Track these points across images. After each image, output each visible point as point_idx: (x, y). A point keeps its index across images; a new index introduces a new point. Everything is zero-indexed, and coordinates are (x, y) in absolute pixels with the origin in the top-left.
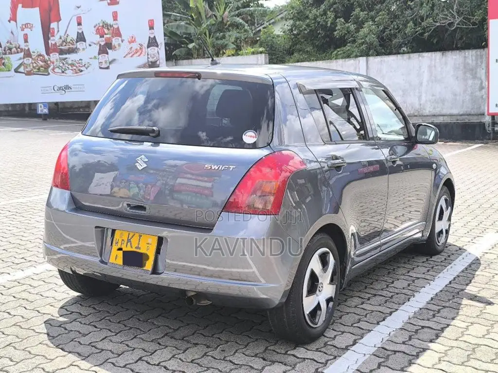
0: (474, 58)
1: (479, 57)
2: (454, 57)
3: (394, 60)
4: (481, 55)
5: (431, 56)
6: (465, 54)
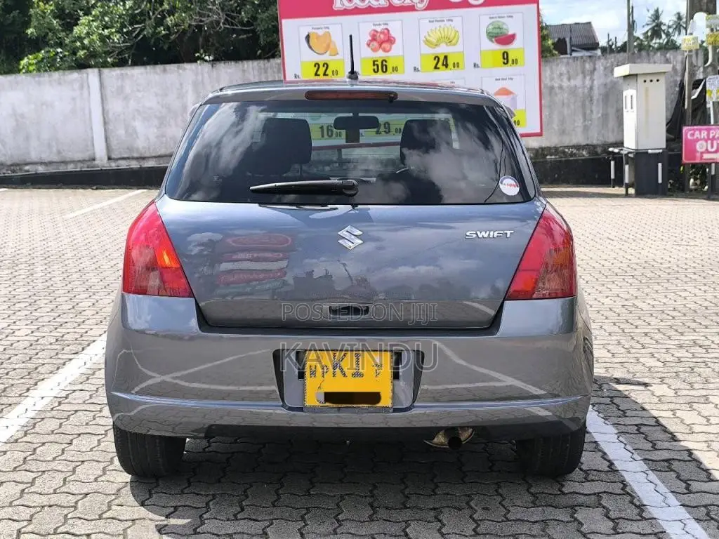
0: (256, 73)
1: (263, 71)
2: (229, 71)
3: (142, 74)
4: (264, 69)
5: (197, 68)
6: (244, 67)
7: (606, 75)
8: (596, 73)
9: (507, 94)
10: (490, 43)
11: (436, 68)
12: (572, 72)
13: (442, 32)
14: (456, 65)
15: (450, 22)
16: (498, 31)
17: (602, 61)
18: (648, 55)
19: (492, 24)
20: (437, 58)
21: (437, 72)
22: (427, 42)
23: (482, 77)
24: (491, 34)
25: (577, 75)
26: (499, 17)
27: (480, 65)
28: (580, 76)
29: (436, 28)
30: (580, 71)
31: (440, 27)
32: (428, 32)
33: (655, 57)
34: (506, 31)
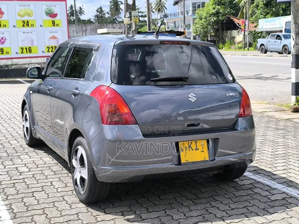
7: (91, 32)
8: (87, 31)
9: (55, 39)
10: (47, 17)
11: (23, 26)
12: (77, 30)
13: (26, 11)
14: (32, 25)
15: (29, 7)
16: (50, 12)
17: (89, 26)
18: (107, 25)
19: (47, 9)
20: (24, 22)
21: (24, 28)
22: (19, 15)
23: (44, 31)
24: (47, 13)
25: (80, 31)
26: (50, 6)
27: (43, 26)
28: (81, 32)
29: (22, 9)
30: (81, 30)
31: (25, 8)
32: (19, 11)
33: (109, 26)
34: (53, 12)
